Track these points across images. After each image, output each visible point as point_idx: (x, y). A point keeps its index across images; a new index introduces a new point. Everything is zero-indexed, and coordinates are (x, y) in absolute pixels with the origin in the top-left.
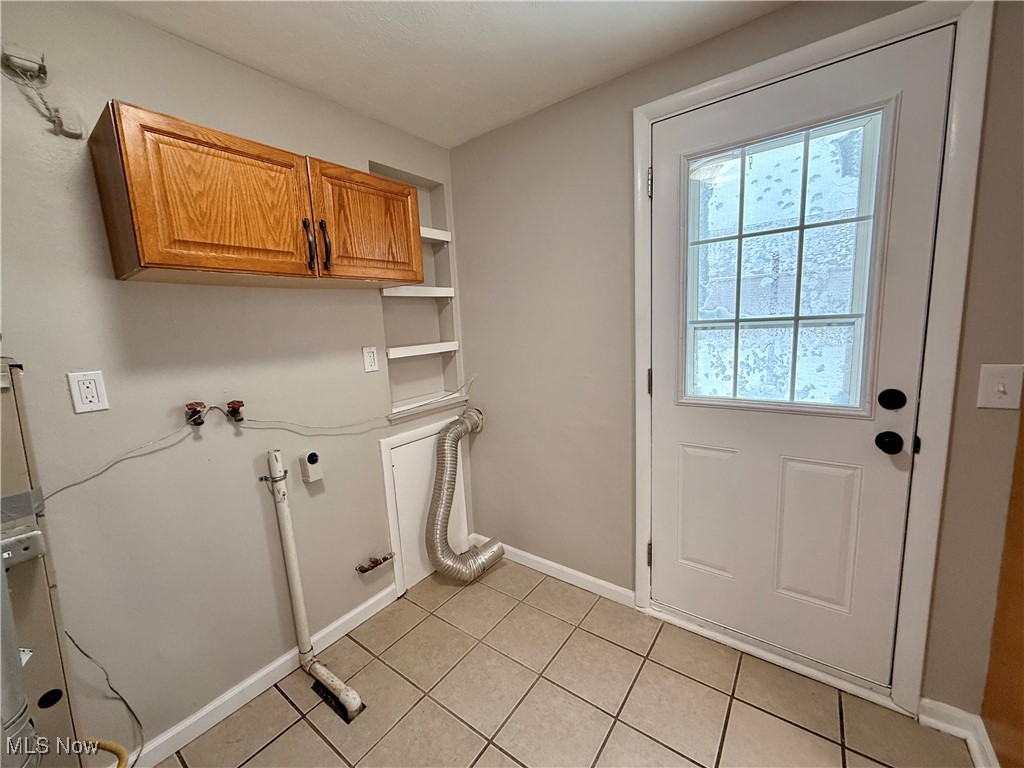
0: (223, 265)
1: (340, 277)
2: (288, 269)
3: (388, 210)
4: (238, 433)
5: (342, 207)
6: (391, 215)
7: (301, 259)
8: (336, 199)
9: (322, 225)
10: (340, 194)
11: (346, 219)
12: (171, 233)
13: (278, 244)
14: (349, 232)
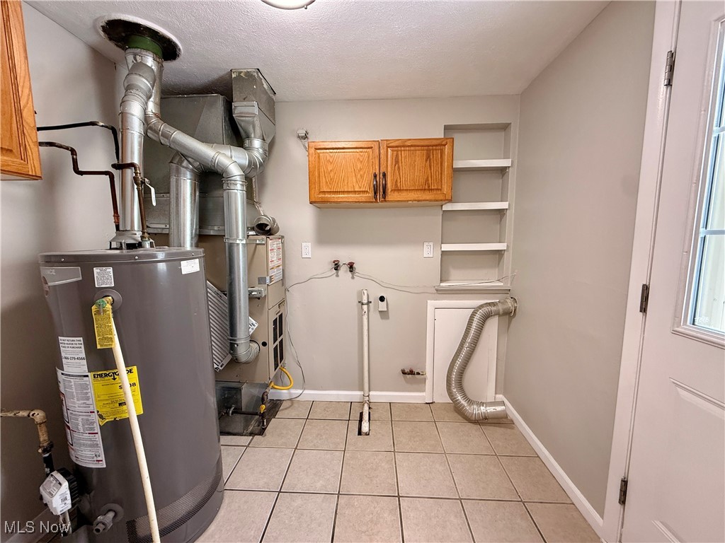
0: (336, 200)
1: (391, 201)
2: (364, 200)
3: (428, 157)
4: (353, 278)
5: (397, 162)
6: (430, 160)
7: (371, 194)
8: (394, 158)
9: (384, 175)
10: (397, 155)
11: (399, 168)
12: (320, 189)
13: (360, 188)
14: (399, 174)
